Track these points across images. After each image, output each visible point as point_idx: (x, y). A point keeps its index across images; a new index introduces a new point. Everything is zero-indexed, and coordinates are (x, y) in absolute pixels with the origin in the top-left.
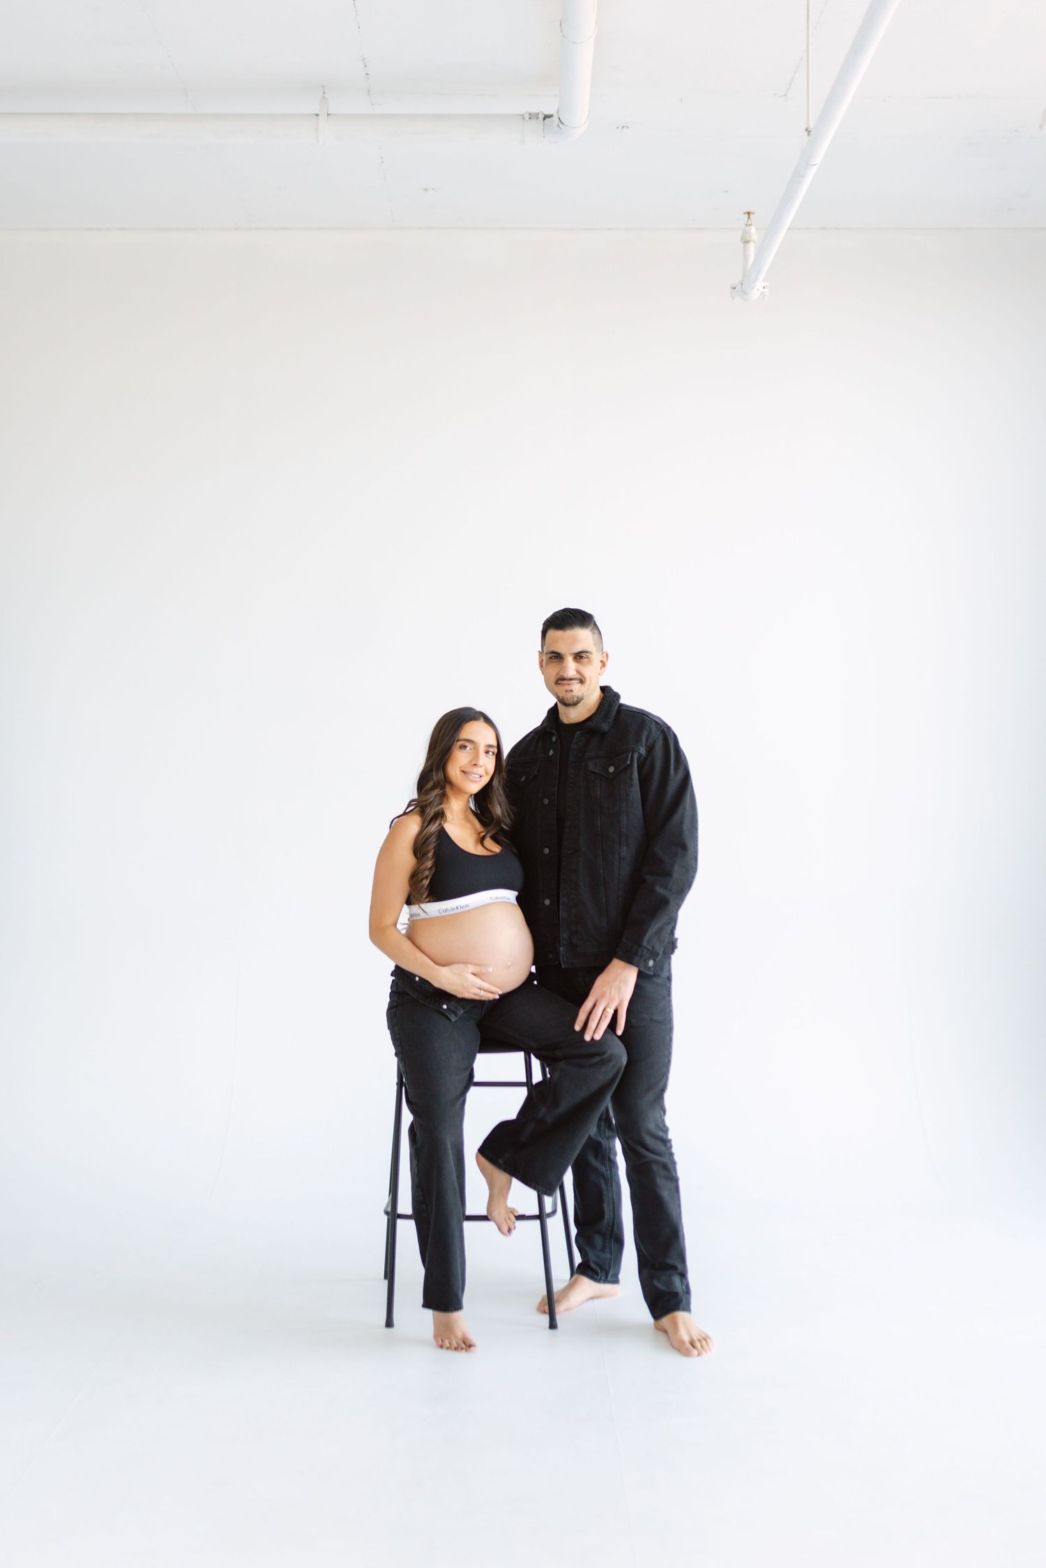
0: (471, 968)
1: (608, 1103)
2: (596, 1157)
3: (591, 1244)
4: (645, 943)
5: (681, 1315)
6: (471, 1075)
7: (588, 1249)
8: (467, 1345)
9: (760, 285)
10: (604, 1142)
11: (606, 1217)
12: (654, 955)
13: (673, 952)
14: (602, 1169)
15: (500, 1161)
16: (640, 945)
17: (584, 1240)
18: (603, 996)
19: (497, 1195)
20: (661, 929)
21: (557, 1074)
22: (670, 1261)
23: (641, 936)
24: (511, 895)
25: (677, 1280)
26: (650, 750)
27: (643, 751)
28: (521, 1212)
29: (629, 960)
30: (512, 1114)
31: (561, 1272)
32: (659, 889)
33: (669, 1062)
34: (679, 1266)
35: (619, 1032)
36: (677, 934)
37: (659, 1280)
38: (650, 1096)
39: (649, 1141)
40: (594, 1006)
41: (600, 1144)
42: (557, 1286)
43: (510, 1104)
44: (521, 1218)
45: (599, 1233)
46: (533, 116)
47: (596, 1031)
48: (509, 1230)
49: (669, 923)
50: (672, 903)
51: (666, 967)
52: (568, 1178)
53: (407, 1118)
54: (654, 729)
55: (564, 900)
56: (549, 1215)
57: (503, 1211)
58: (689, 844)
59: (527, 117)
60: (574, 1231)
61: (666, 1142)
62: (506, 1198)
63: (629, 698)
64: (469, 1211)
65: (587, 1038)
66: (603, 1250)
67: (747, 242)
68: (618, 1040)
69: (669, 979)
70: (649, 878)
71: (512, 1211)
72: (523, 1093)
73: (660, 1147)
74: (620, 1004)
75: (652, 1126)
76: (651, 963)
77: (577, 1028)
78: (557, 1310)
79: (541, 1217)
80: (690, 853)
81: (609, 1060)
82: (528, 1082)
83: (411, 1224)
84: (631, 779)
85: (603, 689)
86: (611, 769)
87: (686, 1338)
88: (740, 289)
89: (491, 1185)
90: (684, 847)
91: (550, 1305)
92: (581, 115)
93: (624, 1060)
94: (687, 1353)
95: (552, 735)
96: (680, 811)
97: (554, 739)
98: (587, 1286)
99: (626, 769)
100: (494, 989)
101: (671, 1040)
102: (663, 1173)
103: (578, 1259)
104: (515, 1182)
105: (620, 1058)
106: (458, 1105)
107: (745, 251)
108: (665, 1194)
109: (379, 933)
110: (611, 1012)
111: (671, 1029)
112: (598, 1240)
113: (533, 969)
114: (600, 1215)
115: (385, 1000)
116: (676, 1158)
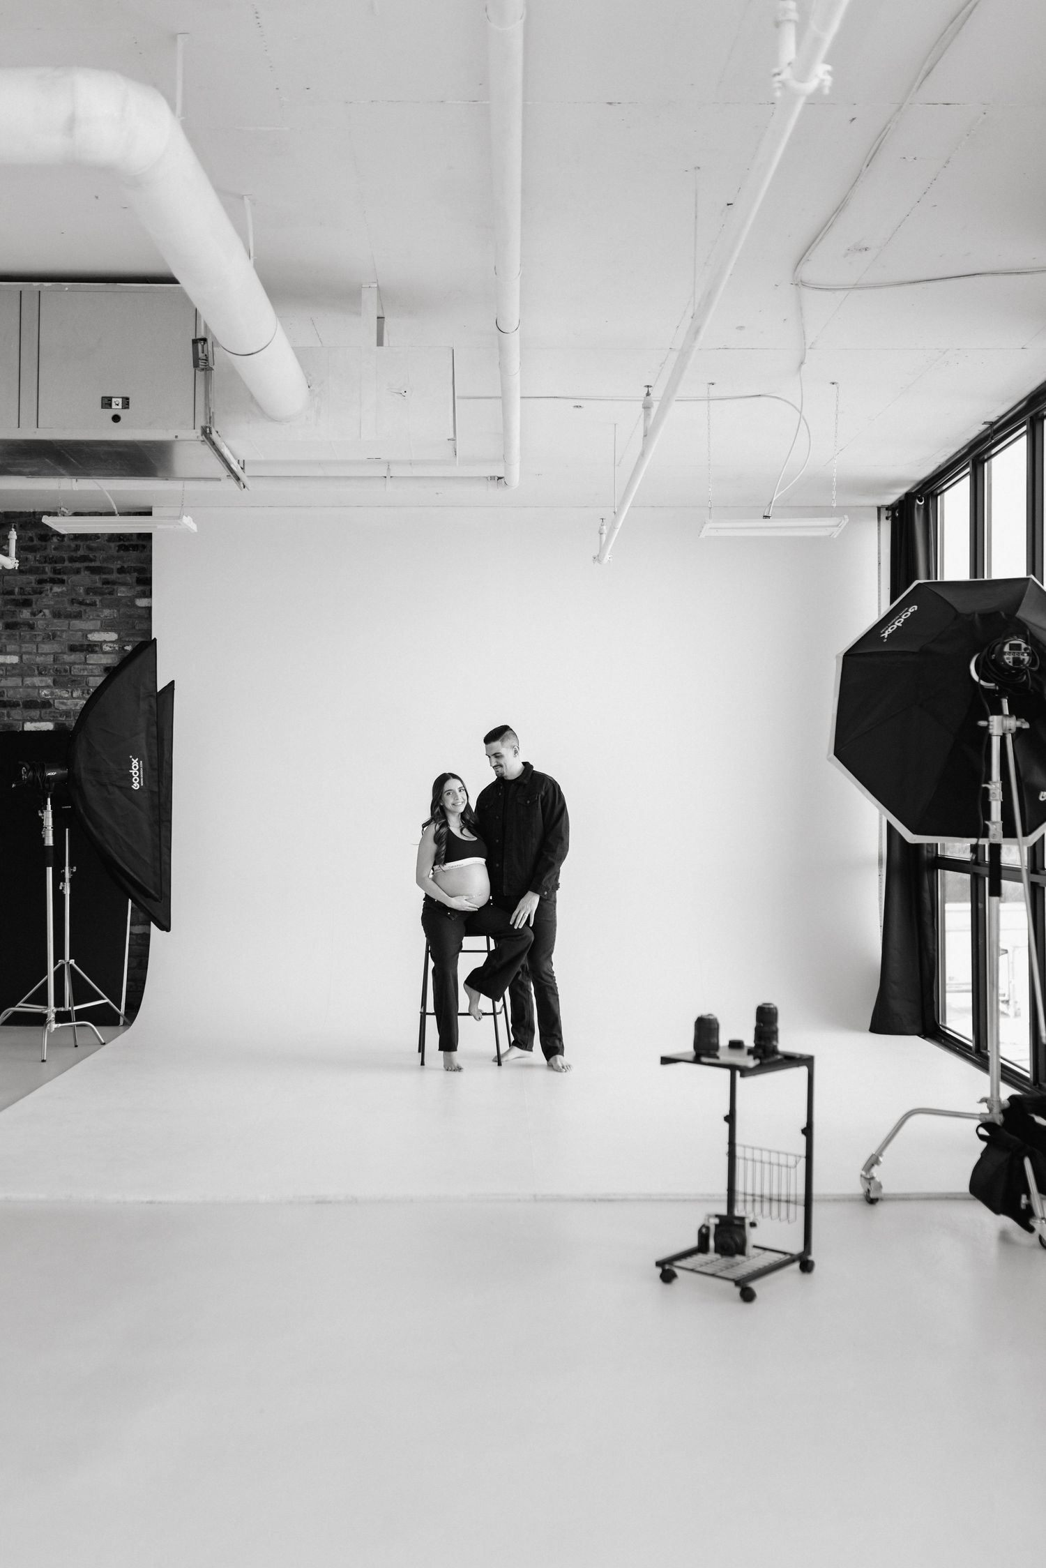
0: (465, 898)
1: (524, 960)
2: (521, 990)
3: (519, 1032)
4: (543, 884)
5: (559, 1057)
6: (461, 946)
7: (517, 1034)
8: (459, 1069)
9: (607, 557)
10: (525, 983)
11: (526, 1019)
12: (547, 889)
13: (557, 889)
14: (524, 995)
15: (475, 986)
16: (540, 884)
17: (516, 1030)
18: (523, 908)
19: (473, 1002)
20: (550, 877)
21: (501, 945)
22: (554, 1033)
23: (541, 880)
24: (482, 861)
25: (557, 1042)
26: (547, 793)
27: (543, 793)
28: (484, 1012)
29: (536, 891)
30: (481, 964)
31: (504, 1045)
32: (550, 859)
33: (554, 940)
34: (559, 1035)
35: (531, 925)
36: (560, 881)
37: (549, 1041)
38: (545, 956)
39: (544, 976)
40: (519, 913)
41: (523, 984)
42: (502, 1052)
43: (480, 960)
44: (484, 1014)
45: (523, 1026)
46: (492, 478)
47: (520, 924)
48: (480, 1019)
49: (555, 874)
50: (556, 865)
51: (553, 896)
52: (507, 993)
53: (431, 964)
54: (549, 783)
55: (505, 864)
56: (498, 1013)
57: (476, 1010)
58: (565, 837)
59: (489, 478)
60: (510, 1025)
61: (553, 978)
62: (477, 1005)
63: (537, 768)
64: (460, 1011)
65: (516, 928)
66: (525, 1034)
67: (601, 534)
68: (531, 930)
69: (555, 902)
70: (545, 853)
71: (481, 1011)
72: (486, 955)
73: (550, 979)
74: (531, 911)
75: (546, 969)
76: (546, 893)
77: (511, 923)
78: (502, 1060)
79: (494, 1014)
80: (565, 842)
81: (526, 937)
82: (488, 951)
83: (434, 1017)
84: (537, 807)
85: (524, 764)
86: (528, 802)
87: (560, 1065)
88: (597, 559)
89: (470, 998)
90: (562, 839)
91: (499, 1060)
92: (515, 478)
93: (533, 939)
94: (561, 1071)
95: (500, 785)
96: (561, 821)
97: (501, 787)
98: (517, 1051)
99: (534, 802)
100: (476, 906)
101: (555, 930)
102: (550, 991)
103: (512, 1039)
104: (482, 996)
105: (530, 938)
106: (455, 958)
107: (601, 538)
108: (552, 1001)
109: (420, 881)
110: (527, 915)
111: (555, 925)
112: (522, 1030)
113: (491, 898)
114: (523, 1017)
115: (421, 912)
116: (557, 986)
